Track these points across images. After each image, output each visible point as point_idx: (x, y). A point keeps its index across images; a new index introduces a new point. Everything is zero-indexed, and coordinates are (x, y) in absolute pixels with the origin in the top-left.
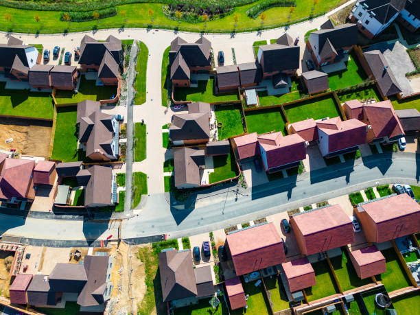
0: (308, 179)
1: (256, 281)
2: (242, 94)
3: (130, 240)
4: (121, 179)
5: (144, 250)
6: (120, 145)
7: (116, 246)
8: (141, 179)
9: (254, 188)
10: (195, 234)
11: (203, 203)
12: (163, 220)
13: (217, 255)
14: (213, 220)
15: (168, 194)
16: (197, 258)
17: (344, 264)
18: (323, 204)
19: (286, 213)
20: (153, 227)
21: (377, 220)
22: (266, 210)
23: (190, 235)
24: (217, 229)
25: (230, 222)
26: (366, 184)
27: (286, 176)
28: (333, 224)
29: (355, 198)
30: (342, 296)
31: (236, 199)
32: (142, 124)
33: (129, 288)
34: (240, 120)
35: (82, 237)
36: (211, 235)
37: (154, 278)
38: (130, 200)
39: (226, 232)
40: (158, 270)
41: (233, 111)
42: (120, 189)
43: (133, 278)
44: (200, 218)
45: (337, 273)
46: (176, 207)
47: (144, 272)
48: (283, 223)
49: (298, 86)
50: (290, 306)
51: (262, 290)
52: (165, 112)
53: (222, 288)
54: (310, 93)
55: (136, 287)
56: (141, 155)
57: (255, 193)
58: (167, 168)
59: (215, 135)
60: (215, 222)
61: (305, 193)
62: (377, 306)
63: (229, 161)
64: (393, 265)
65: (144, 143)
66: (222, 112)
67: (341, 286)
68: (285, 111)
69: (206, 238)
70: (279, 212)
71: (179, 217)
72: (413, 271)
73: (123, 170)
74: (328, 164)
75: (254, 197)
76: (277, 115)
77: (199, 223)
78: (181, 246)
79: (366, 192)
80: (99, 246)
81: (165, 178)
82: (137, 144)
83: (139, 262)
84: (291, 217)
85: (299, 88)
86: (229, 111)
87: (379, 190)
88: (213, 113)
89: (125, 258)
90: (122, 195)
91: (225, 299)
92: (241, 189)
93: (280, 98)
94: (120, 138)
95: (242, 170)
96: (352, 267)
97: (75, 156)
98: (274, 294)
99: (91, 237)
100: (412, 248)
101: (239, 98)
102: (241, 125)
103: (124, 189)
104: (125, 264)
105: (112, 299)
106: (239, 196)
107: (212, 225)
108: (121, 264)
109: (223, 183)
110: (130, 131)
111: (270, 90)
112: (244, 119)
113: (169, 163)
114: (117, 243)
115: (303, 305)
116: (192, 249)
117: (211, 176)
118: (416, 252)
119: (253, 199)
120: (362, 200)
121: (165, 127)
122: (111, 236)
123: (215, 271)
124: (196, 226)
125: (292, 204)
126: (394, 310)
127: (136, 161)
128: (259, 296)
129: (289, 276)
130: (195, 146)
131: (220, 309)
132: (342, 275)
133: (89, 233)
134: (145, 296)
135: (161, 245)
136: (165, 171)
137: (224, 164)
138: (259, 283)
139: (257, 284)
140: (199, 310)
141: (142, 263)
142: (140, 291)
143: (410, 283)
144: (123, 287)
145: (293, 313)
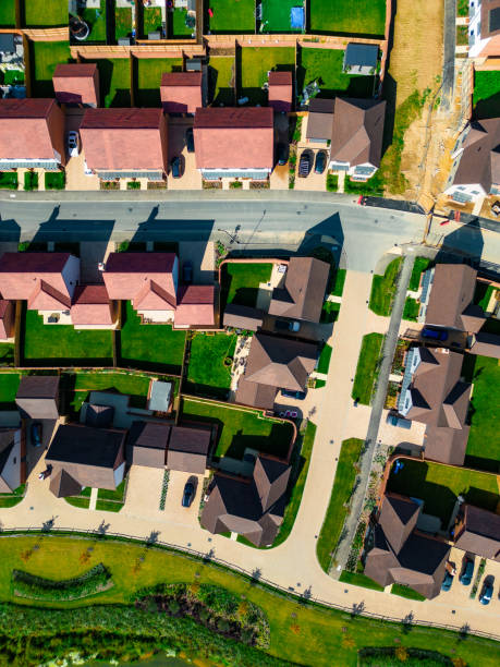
0: (116, 231)
1: (246, 105)
2: (173, 412)
3: (414, 211)
4: (410, 311)
5: (396, 189)
6: (403, 371)
7: (436, 207)
8: (378, 304)
9: (206, 238)
10: (315, 194)
11: (293, 237)
12: (359, 227)
13: (291, 154)
14: (283, 207)
15: (341, 267)
16: (322, 156)
17: (113, 93)
18: (109, 186)
19: (170, 188)
20: (376, 221)
22: (197, 200)
23: (324, 194)
24: (281, 191)
25: (258, 197)
26: (31, 199)
27: (150, 246)
29: (57, 181)
30: (133, 47)
31: (238, 228)
32: (357, 401)
33: (428, 142)
34: (192, 362)
35: (486, 234)
36: (292, 185)
37: (390, 148)
38: (403, 273)
39: (268, 184)
41: (198, 381)
42: (415, 295)
43: (420, 155)
44: (302, 215)
45: (127, 84)
46: (336, 243)
47: (403, 160)
48: (179, 173)
49: (73, 400)
50: (208, 59)
51: (240, 90)
52: (313, 412)
53: (296, 105)
54: (58, 378)
55: (418, 142)
56: (371, 342)
57: (206, 231)
58: (335, 309)
59: (242, 346)
60: (280, 203)
61: (131, 210)
63: (232, 293)
64: (42, 75)
65: (361, 365)
66: (217, 385)
67: (129, 65)
68: (113, 355)
69: (300, 183)
70: (180, 192)
71: (333, 225)
72: (20, 59)
73: (406, 326)
74: (78, 245)
75: (209, 224)
76: (128, 350)
77: (306, 207)
78: (341, 183)
79: (37, 186)
80: (462, 214)
81: (340, 294)
82: (373, 366)
83: (407, 175)
84: (164, 177)
85: (72, 396)
86: (205, 382)
87: (17, 185)
88: (234, 387)
89: (427, 187)
90: (414, 284)
91: (297, 91)
92: (226, 242)
93: (109, 386)
94: (401, 383)
95: (216, 273)
96: (103, 87)
97: (479, 372)
98: (225, 80)
99: (473, 232)
100: (5, 89)
101: (182, 401)
102: (194, 352)
103: (409, 292)
104: (428, 178)
105: (456, 134)
106: (231, 232)
107: (286, 199)
108: (434, 179)
109: (251, 257)
110: (380, 393)
111: (122, 404)
112: (186, 358)
113: (330, 316)
114: (435, 212)
115: (191, 56)
116: (326, 172)
117: (266, 277)
118: (2, 83)
119: (213, 221)
120: (49, 176)
121: (321, 384)
122: (443, 223)
123: (300, 134)
124: (313, 205)
125: (155, 199)
126: (70, 10)
127: (380, 336)
128: (246, 84)
129: (198, 90)
131: (307, 81)
132: (122, 80)
133: (474, 238)
134: (407, 127)
135: (370, 193)
136: (339, 305)
137: (241, 291)
138: (243, 101)
139: (245, 100)
140: (337, 88)
141: (404, 172)
142: (414, 135)
143: (31, 46)
144: (436, 147)
145: (208, 49)
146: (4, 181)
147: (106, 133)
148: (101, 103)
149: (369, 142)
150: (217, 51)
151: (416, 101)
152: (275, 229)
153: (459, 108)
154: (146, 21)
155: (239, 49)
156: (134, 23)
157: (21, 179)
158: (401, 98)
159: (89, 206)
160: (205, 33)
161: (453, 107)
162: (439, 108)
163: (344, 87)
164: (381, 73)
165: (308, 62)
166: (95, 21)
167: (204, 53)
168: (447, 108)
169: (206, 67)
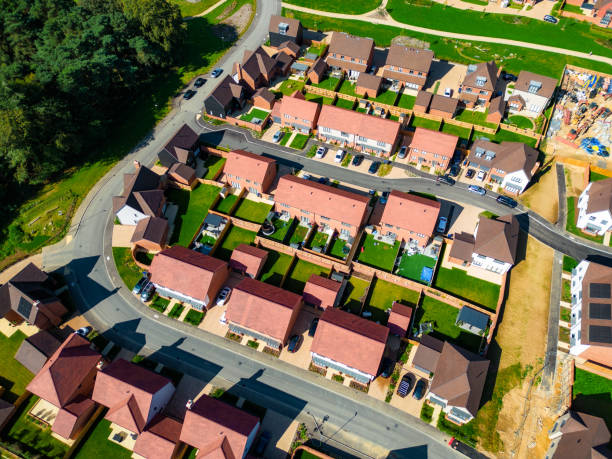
0: (219, 377)
1: (368, 318)
5: (490, 446)
9: (293, 416)
10: (408, 416)
13: (395, 372)
14: (375, 416)
16: (422, 385)
17: (271, 273)
18: (234, 337)
19: (281, 358)
22: (300, 378)
23: (416, 420)
24: (377, 401)
25: (353, 397)
26: (170, 325)
27: (241, 402)
29: (195, 318)
30: (299, 251)
31: (326, 419)
33: (528, 411)
36: (388, 399)
37: (488, 404)
39: (368, 389)
40: (480, 408)
43: (518, 421)
44: (390, 432)
45: (284, 272)
47: (500, 419)
48: (294, 348)
50: (350, 277)
51: (367, 306)
53: (409, 334)
55: (517, 409)
57: (297, 410)
60: (374, 412)
61: (240, 363)
62: (276, 231)
64: (227, 245)
67: (291, 260)
69: (396, 400)
70: (288, 365)
72: (220, 231)
74: (181, 375)
75: (301, 404)
77: (396, 426)
78: (436, 416)
79: (178, 316)
83: (503, 437)
84: (280, 348)
87: (164, 309)
92: (310, 427)
95: (289, 455)
96: (265, 268)
98: (358, 294)
100: (198, 245)
104: (523, 448)
105: (554, 417)
106: (319, 420)
107: (380, 410)
108: (529, 452)
115: (338, 270)
116: (423, 400)
118: (198, 241)
119: (306, 403)
120: (192, 312)
123: (407, 358)
124: (404, 426)
125: (264, 363)
126: (267, 218)
128: (373, 303)
131: (423, 320)
132: (281, 267)
134: (508, 391)
135: (463, 436)
138: (367, 314)
139: (369, 314)
140: (447, 334)
141: (500, 432)
142: (513, 400)
143: (231, 226)
144: (535, 421)
145: (352, 271)
146: (157, 303)
147: (252, 298)
148: (259, 277)
149: (469, 390)
150: (358, 274)
151: (517, 371)
152: (361, 435)
153: (559, 393)
154: (315, 239)
155: (375, 278)
156: (306, 238)
157: (170, 307)
158: (504, 364)
159: (210, 347)
160: (354, 260)
161: (553, 390)
162: (539, 385)
163: (455, 336)
164: (489, 337)
165: (427, 306)
166: (281, 227)
167: (348, 272)
168: (548, 389)
169: (346, 281)
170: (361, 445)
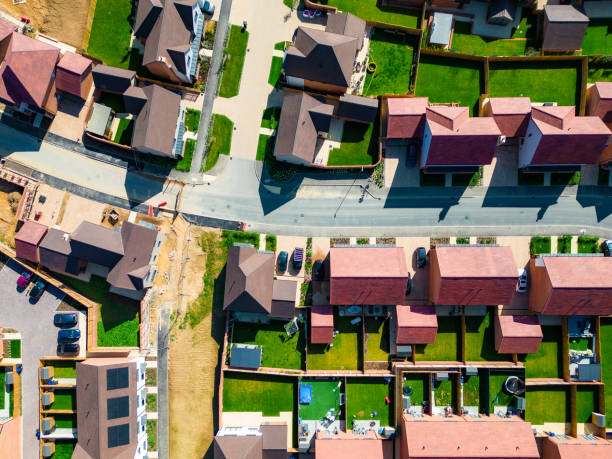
0: (481, 198)
1: (354, 318)
2: (427, 18)
3: (192, 216)
4: (193, 118)
5: (209, 236)
6: (199, 59)
7: (171, 220)
8: (224, 126)
9: (393, 191)
10: (287, 233)
11: (309, 192)
12: (245, 201)
13: (310, 271)
15: (261, 163)
16: (281, 267)
17: (482, 329)
18: (487, 241)
19: (428, 239)
20: (228, 207)
21: (555, 284)
22: (401, 227)
23: (279, 233)
24: (320, 235)
25: (341, 231)
26: (565, 229)
27: (448, 183)
28: (489, 272)
29: (539, 245)
30: (463, 366)
31: (361, 200)
32: (243, 30)
33: (180, 282)
34: (409, 67)
35: (122, 194)
36: (309, 241)
37: (216, 276)
38: (201, 157)
39: (331, 243)
40: (225, 268)
41: (402, 48)
42: (189, 135)
43: (187, 269)
44: (300, 213)
45: (468, 337)
46: (268, 187)
47: (204, 265)
48: (418, 253)
49: (529, 29)
50: (390, 359)
51: (359, 331)
52: (287, 18)
53: (306, 312)
54: (544, 48)
55: (189, 281)
56: (230, 89)
57: (391, 198)
58: (266, 121)
59: (358, 83)
60: (319, 224)
61: (467, 218)
62: (504, 389)
63: (368, 137)
64: (551, 348)
65: (240, 66)
66: (383, 43)
67: (467, 353)
68: (488, 71)
69: (302, 243)
70: (417, 235)
71: (270, 203)
72: (572, 362)
73: (198, 104)
74: (520, 183)
75: (389, 204)
76: (472, 77)
77: (296, 221)
78: (263, 244)
79: (559, 240)
80: (146, 213)
81: (261, 136)
82: (228, 64)
83: (199, 250)
84: (433, 247)
85: (529, 34)
86: (396, 46)
87: (580, 241)
88: (367, 41)
89: (181, 239)
90: (190, 146)
91: (305, 328)
92: (373, 187)
93: (491, 44)
94: (201, 47)
95: (384, 156)
96: (492, 334)
97: (125, 58)
98: (373, 340)
99: (135, 197)
100: (587, 334)
101: (419, 26)
102: (406, 78)
103: (195, 138)
104: (180, 248)
105: (155, 287)
106: (367, 197)
107: (315, 229)
108: (174, 247)
109: (349, 170)
110: (221, 37)
111: (479, 25)
112: (415, 69)
113: (272, 114)
114: (172, 215)
115: (406, 362)
116: (277, 253)
117: (333, 154)
118: (590, 340)
119: (386, 206)
120: (547, 250)
121: (279, 46)
122: (164, 204)
123: (302, 290)
124: (290, 223)
125: (442, 228)
126: (524, 400)
127: (222, 95)
128: (353, 337)
129: (401, 323)
130: (320, 96)
131: (296, 339)
132: (473, 342)
133: (134, 191)
134: (200, 296)
135: (235, 236)
136: (263, 126)
137: (359, 139)
138: (357, 321)
139: (354, 322)
140: (268, 332)
141: (203, 253)
142: (194, 288)
143: (561, 374)
144: (172, 277)
145: (390, 368)
146: (592, 246)
147: (493, 273)
148: (492, 311)
150: (381, 367)
151: (193, 319)
152: (326, 200)
153: (153, 311)
154: (449, 394)
155: (361, 368)
156: (462, 391)
157: (574, 246)
158: (207, 322)
159: (508, 222)
160: (393, 379)
161: (158, 312)
162: (171, 312)
163: (260, 334)
164: (226, 344)
165: (295, 356)
166: (499, 395)
167: (394, 363)
168: (163, 312)
169: (392, 352)
170: (323, 192)
